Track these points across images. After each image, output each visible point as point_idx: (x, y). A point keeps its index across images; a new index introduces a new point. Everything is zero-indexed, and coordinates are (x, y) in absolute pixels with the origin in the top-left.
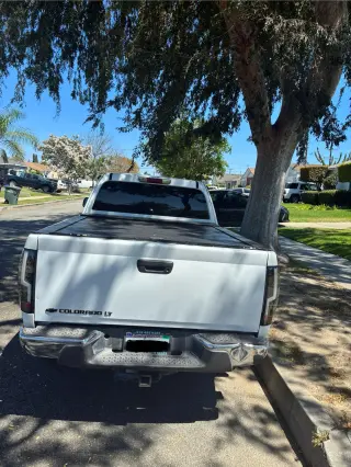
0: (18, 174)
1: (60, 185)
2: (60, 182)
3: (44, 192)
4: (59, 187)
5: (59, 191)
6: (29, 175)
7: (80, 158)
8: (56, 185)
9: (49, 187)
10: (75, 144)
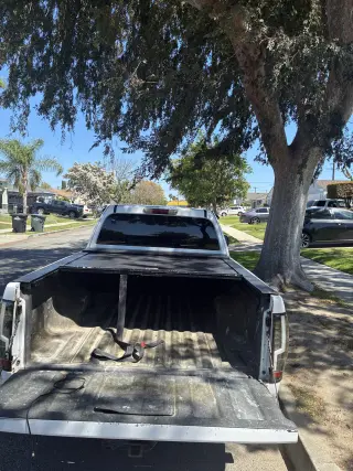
0: (46, 202)
1: (86, 211)
2: (85, 208)
3: (70, 218)
4: (85, 213)
5: (85, 217)
6: (56, 202)
7: (104, 184)
8: (82, 211)
9: (75, 213)
10: (99, 170)
